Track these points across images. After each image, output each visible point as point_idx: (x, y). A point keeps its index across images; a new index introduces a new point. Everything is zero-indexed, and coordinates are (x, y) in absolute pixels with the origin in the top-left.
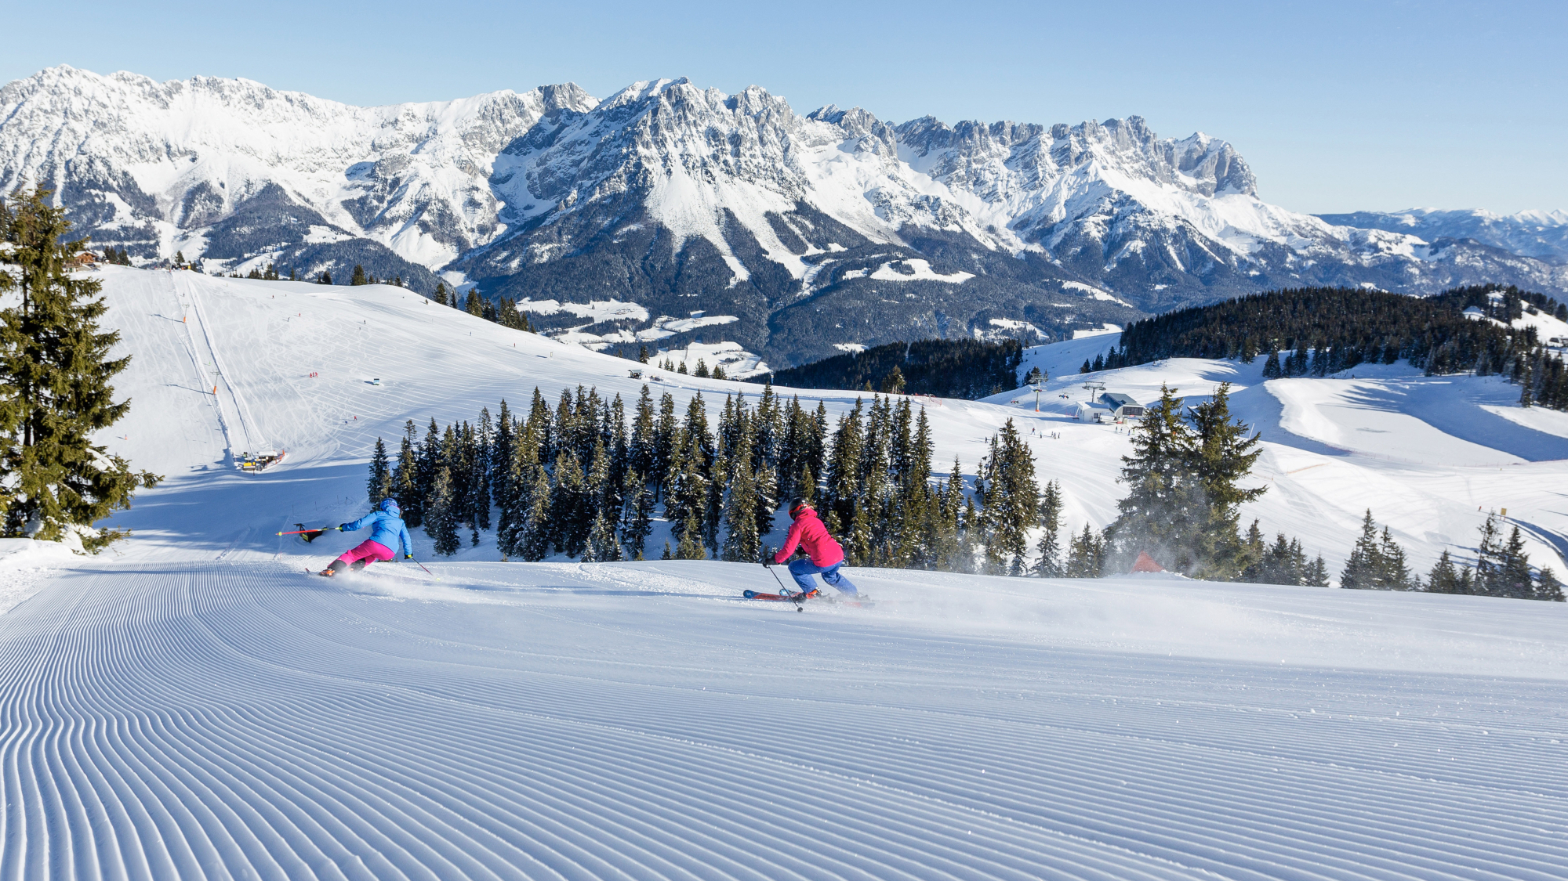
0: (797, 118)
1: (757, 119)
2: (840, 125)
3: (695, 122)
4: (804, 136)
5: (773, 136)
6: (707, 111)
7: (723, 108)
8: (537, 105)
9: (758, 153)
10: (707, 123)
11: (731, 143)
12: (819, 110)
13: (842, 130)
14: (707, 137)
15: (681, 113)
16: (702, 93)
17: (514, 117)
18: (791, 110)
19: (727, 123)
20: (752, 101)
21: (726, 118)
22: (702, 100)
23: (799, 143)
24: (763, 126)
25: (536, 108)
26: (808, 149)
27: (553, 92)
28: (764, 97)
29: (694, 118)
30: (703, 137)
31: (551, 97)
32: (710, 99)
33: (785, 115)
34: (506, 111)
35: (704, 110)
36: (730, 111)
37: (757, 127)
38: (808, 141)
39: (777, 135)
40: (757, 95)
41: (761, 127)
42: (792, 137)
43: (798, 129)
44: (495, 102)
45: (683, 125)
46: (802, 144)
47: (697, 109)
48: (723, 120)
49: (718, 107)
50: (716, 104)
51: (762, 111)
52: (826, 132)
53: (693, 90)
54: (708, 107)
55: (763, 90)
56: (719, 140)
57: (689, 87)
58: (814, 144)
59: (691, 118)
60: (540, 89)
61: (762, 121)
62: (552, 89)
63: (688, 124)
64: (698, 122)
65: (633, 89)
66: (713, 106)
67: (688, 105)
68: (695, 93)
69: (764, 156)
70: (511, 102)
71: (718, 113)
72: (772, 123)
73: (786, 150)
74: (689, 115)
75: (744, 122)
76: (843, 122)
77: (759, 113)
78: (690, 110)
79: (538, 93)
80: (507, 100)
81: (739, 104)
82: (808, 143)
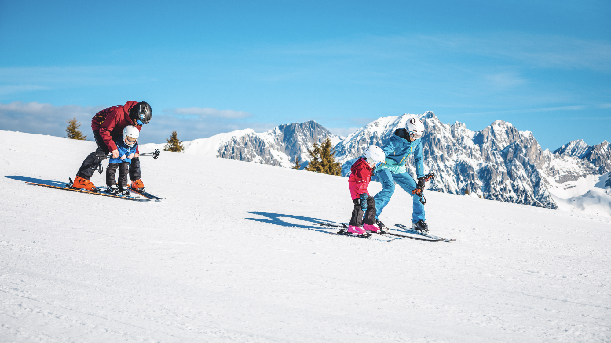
0: (546, 152)
1: (504, 155)
2: (589, 160)
3: (442, 157)
4: (553, 171)
5: (522, 172)
6: (454, 145)
7: (470, 144)
8: (278, 144)
9: (509, 187)
10: (455, 157)
11: (481, 178)
12: (566, 146)
13: (592, 165)
14: (456, 172)
15: (428, 148)
16: (448, 127)
17: (254, 156)
18: (538, 145)
19: (475, 157)
20: (498, 137)
21: (474, 153)
22: (448, 134)
23: (548, 179)
24: (511, 162)
25: (276, 147)
26: (558, 184)
27: (294, 131)
28: (510, 132)
29: (441, 153)
30: (451, 173)
31: (291, 136)
32: (456, 134)
33: (533, 150)
34: (246, 150)
35: (451, 144)
36: (477, 147)
37: (505, 162)
38: (557, 177)
39: (526, 170)
40: (504, 131)
41: (508, 162)
42: (542, 173)
43: (546, 165)
44: (235, 142)
45: (430, 159)
46: (551, 180)
47: (444, 143)
48: (471, 155)
49: (465, 141)
50: (463, 138)
51: (510, 146)
52: (576, 167)
53: (439, 125)
54: (455, 142)
55: (510, 125)
56: (468, 175)
57: (435, 121)
58: (563, 179)
59: (438, 152)
60: (281, 128)
61: (510, 156)
62: (292, 128)
63: (435, 159)
64: (446, 156)
65: (377, 125)
66: (460, 141)
67: (434, 139)
68: (441, 128)
69: (516, 191)
70: (251, 141)
71: (465, 148)
72: (520, 157)
73: (536, 185)
74: (435, 150)
75: (492, 157)
76: (592, 157)
77: (507, 148)
78: (436, 145)
79: (278, 131)
80: (247, 138)
81: (485, 140)
82: (558, 179)
